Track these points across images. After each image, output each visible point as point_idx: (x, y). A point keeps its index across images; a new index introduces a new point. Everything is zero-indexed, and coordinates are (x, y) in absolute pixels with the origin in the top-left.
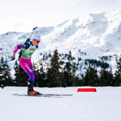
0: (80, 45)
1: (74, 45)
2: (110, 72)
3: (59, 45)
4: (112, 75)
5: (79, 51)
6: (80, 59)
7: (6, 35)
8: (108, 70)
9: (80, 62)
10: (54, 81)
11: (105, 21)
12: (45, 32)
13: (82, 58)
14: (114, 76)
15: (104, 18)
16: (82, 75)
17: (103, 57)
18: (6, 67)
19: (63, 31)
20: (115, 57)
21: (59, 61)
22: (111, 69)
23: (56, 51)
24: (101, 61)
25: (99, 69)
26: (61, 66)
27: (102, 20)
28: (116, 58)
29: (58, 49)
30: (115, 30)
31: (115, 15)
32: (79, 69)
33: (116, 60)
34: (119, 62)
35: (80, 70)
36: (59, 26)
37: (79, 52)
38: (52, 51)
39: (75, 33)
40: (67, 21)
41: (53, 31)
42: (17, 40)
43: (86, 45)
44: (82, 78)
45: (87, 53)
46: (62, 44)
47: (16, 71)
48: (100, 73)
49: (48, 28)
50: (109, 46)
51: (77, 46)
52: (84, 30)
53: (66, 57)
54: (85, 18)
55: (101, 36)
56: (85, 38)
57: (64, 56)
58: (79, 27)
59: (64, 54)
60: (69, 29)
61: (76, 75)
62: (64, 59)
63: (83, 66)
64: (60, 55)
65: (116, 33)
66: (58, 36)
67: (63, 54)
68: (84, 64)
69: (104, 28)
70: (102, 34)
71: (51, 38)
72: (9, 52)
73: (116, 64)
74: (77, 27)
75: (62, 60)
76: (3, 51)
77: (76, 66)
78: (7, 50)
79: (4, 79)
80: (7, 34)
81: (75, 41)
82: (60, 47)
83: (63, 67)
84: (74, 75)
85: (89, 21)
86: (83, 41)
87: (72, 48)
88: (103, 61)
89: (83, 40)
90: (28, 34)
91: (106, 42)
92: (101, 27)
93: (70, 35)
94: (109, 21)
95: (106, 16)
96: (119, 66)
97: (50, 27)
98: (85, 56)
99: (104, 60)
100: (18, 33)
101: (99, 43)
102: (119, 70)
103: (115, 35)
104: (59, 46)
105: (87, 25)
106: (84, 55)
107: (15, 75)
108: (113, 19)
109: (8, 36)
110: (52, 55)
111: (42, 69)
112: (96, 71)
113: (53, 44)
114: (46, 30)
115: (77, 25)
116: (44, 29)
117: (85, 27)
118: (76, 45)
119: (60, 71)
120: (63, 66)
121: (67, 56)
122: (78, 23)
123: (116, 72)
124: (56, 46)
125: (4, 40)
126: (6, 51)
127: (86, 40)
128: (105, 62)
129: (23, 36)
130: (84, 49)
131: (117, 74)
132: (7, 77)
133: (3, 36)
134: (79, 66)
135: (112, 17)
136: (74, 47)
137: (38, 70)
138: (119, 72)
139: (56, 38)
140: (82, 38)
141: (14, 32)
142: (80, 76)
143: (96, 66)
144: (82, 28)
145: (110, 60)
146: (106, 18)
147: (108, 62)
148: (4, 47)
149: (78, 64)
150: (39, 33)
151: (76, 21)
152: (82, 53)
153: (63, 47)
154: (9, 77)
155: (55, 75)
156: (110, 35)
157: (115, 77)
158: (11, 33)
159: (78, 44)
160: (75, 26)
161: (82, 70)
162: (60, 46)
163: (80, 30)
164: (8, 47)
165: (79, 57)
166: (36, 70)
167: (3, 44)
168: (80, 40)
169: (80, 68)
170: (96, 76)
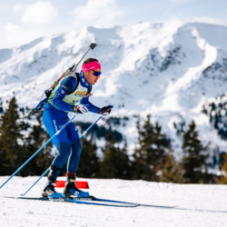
2: (124, 150)
3: (20, 88)
4: (127, 157)
8: (120, 146)
10: (5, 163)
11: (118, 45)
14: (132, 159)
15: (118, 37)
17: (111, 118)
19: (30, 59)
20: (135, 120)
21: (18, 121)
22: (126, 145)
23: (14, 100)
24: (107, 127)
25: (101, 143)
26: (23, 132)
27: (113, 42)
28: (138, 123)
29: (17, 97)
30: (139, 65)
31: (141, 33)
33: (138, 127)
34: (144, 130)
36: (24, 48)
38: (4, 100)
39: (55, 65)
41: (10, 57)
46: (27, 87)
48: (103, 151)
50: (125, 96)
54: (77, 35)
55: (109, 75)
58: (64, 54)
60: (43, 56)
64: (22, 110)
65: (141, 71)
66: (19, 69)
67: (27, 109)
69: (116, 58)
70: (111, 72)
71: (5, 73)
73: (137, 135)
74: (59, 53)
75: (26, 121)
82: (21, 94)
84: (48, 154)
85: (86, 42)
88: (110, 128)
91: (118, 88)
92: (110, 55)
94: (127, 45)
95: (122, 34)
96: (142, 138)
99: (112, 124)
101: (104, 89)
102: (143, 147)
103: (137, 75)
104: (19, 91)
105: (81, 50)
108: (135, 42)
110: (4, 109)
112: (95, 148)
113: (7, 87)
115: (61, 48)
117: (76, 55)
119: (20, 142)
120: (26, 134)
122: (64, 44)
123: (137, 151)
124: (14, 90)
128: (114, 128)
131: (138, 155)
135: (135, 38)
138: (143, 152)
139: (15, 73)
143: (95, 136)
144: (70, 57)
145: (124, 125)
146: (121, 39)
147: (120, 129)
151: (58, 40)
153: (28, 93)
155: (8, 151)
156: (128, 74)
157: (132, 162)
160: (56, 51)
162: (23, 90)
170: (95, 158)
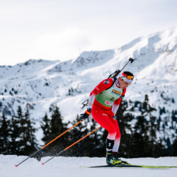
0: (163, 84)
1: (151, 84)
5: (162, 96)
6: (162, 111)
7: (25, 66)
9: (163, 116)
12: (97, 59)
13: (167, 108)
16: (168, 141)
18: (26, 125)
32: (161, 128)
35: (164, 131)
37: (160, 98)
40: (138, 40)
42: (45, 75)
43: (174, 84)
44: (166, 147)
45: (175, 100)
47: (45, 133)
49: (102, 52)
51: (158, 86)
52: (170, 56)
53: (136, 106)
56: (172, 72)
57: (133, 104)
59: (134, 100)
61: (158, 140)
62: (132, 110)
63: (169, 124)
68: (171, 120)
72: (31, 97)
76: (20, 95)
77: (156, 123)
78: (27, 93)
79: (23, 147)
80: (26, 64)
81: (152, 77)
83: (133, 126)
86: (168, 77)
87: (147, 91)
89: (169, 74)
90: (65, 63)
93: (143, 66)
97: (106, 51)
98: (172, 104)
100: (48, 62)
106: (169, 102)
107: (43, 140)
109: (29, 67)
111: (93, 128)
114: (99, 57)
116: (96, 54)
118: (154, 83)
121: (139, 105)
125: (20, 74)
126: (25, 96)
127: (174, 74)
129: (56, 67)
130: (170, 91)
132: (28, 143)
133: (19, 68)
134: (161, 124)
136: (152, 88)
137: (87, 131)
140: (167, 71)
141: (40, 61)
142: (164, 143)
148: (20, 88)
149: (160, 120)
150: (86, 61)
152: (167, 99)
154: (33, 144)
158: (34, 61)
159: (159, 81)
161: (166, 131)
163: (162, 56)
164: (29, 88)
165: (162, 107)
166: (83, 130)
167: (19, 83)
168: (162, 76)
169: (163, 127)
